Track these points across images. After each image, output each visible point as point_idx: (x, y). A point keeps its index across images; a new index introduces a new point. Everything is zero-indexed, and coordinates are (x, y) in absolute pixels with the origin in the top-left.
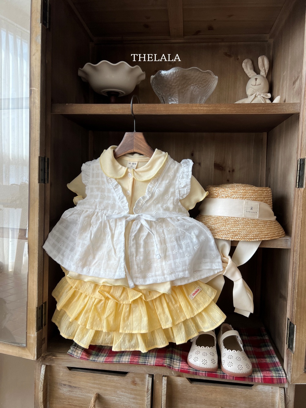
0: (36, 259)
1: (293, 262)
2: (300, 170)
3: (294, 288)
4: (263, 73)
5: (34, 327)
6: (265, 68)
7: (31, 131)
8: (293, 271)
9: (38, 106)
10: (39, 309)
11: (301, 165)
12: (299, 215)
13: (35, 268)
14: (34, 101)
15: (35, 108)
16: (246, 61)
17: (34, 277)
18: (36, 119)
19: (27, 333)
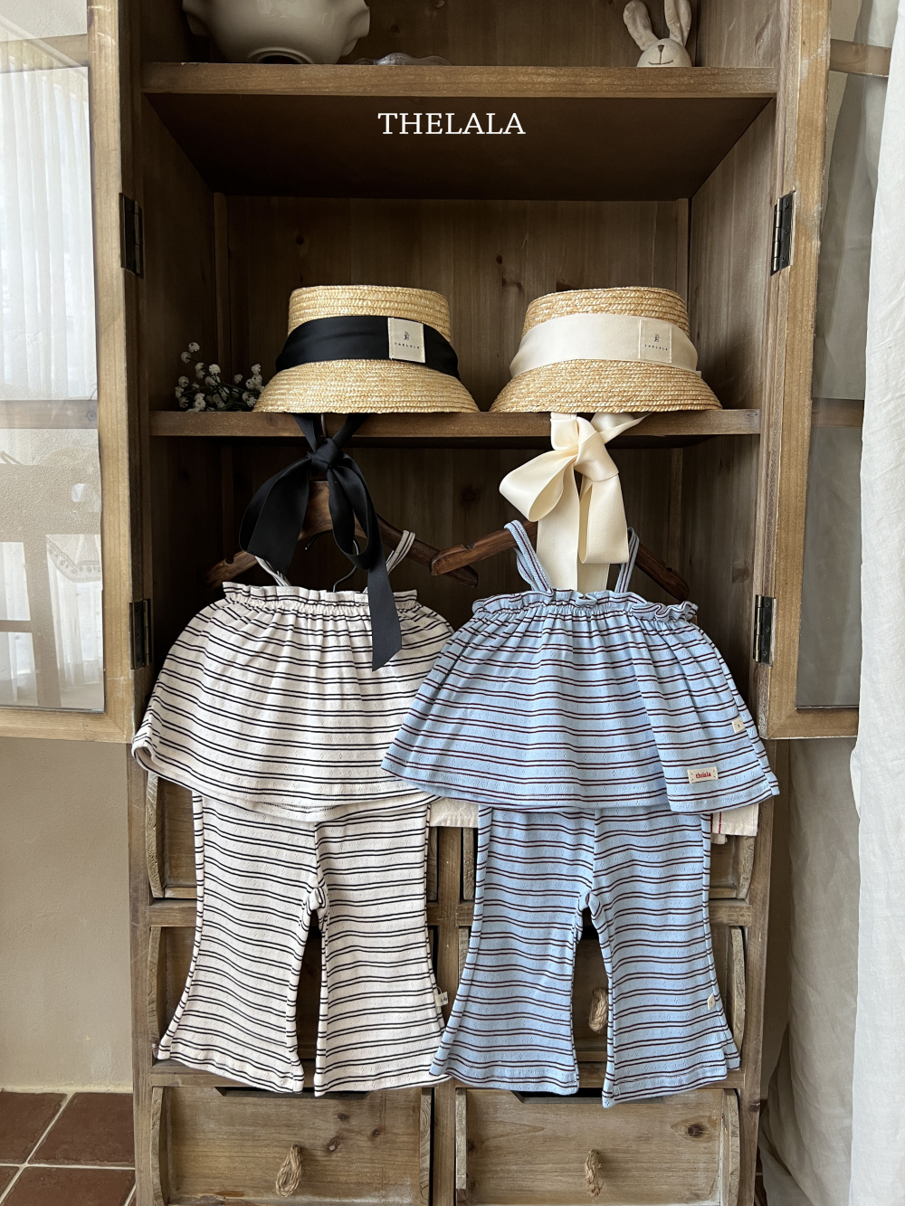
0: (123, 474)
1: (768, 453)
2: (780, 227)
3: (771, 515)
4: (676, 36)
5: (125, 656)
6: (681, 25)
7: (95, 125)
8: (767, 475)
9: (114, 54)
10: (136, 611)
11: (784, 213)
12: (780, 334)
13: (121, 500)
14: (99, 41)
15: (103, 60)
16: (631, 5)
17: (119, 522)
18: (106, 90)
19: (108, 674)
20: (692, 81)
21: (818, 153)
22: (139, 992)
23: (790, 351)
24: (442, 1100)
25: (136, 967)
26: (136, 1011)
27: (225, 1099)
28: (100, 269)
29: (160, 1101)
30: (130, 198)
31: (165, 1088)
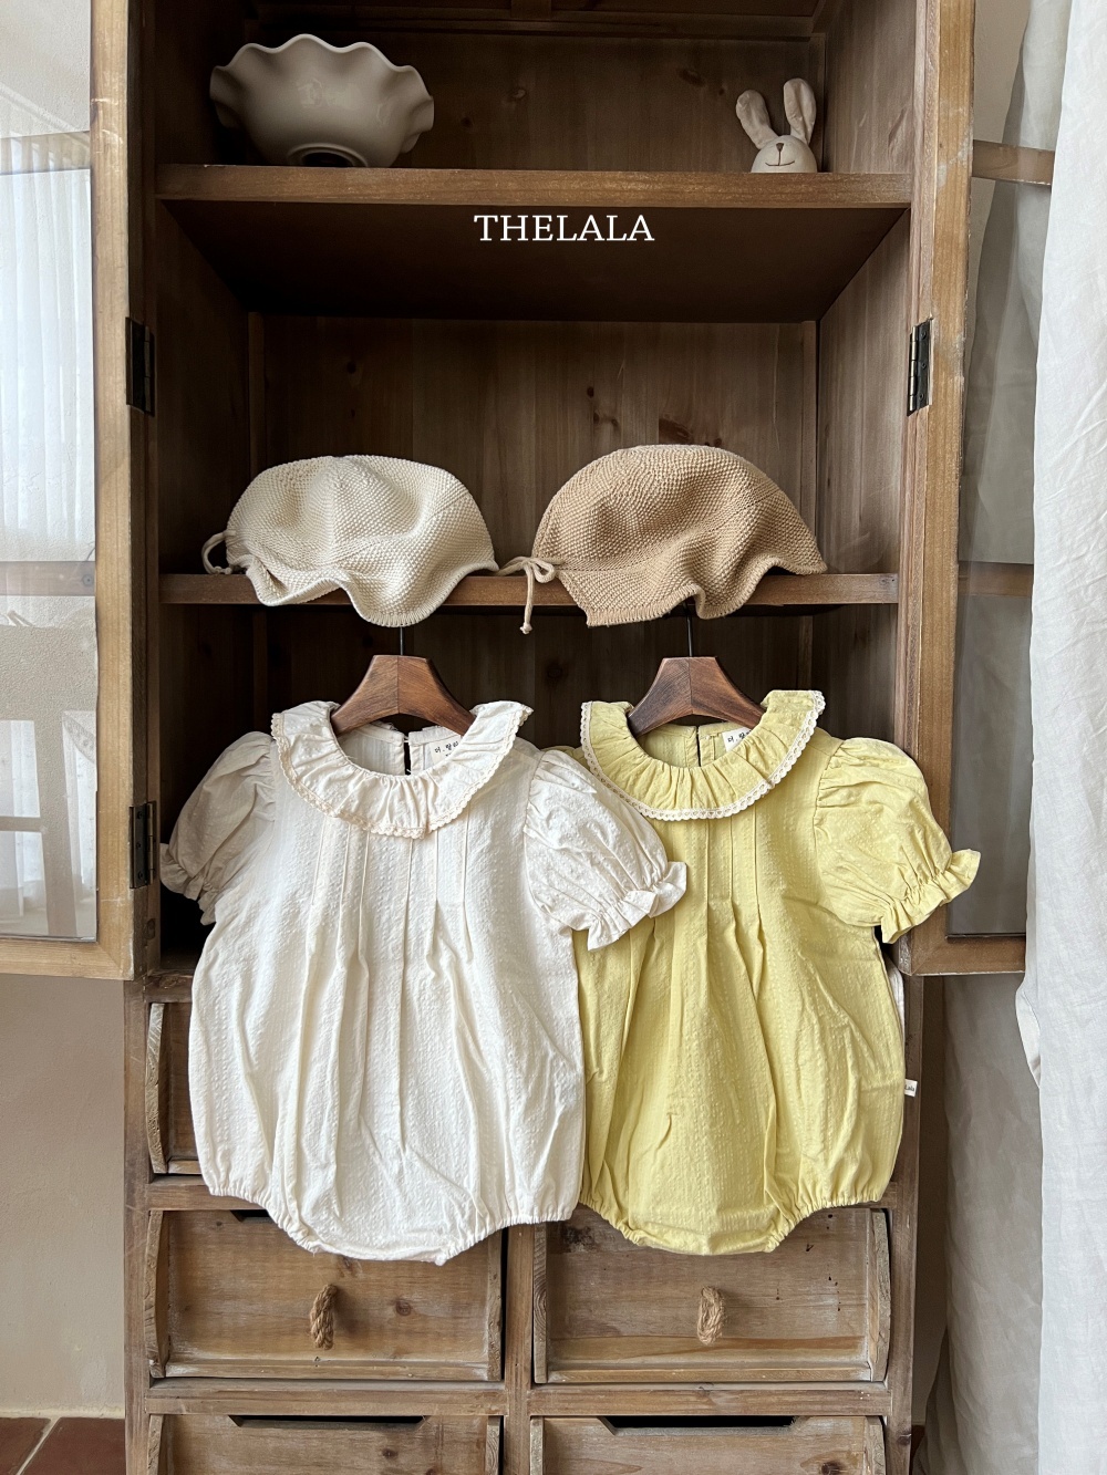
0: (124, 650)
1: (907, 627)
2: (916, 360)
5: (123, 873)
6: (803, 119)
7: (98, 237)
8: (907, 653)
9: (121, 154)
10: (138, 817)
11: (920, 344)
13: (121, 682)
14: (104, 139)
15: (108, 161)
17: (119, 708)
18: (111, 196)
19: (101, 895)
20: (811, 190)
21: (959, 275)
22: (134, 1293)
23: (931, 506)
24: (512, 1432)
25: (130, 1262)
26: (129, 1318)
27: (241, 1430)
28: (101, 406)
29: (159, 1433)
30: (139, 322)
31: (165, 1417)
